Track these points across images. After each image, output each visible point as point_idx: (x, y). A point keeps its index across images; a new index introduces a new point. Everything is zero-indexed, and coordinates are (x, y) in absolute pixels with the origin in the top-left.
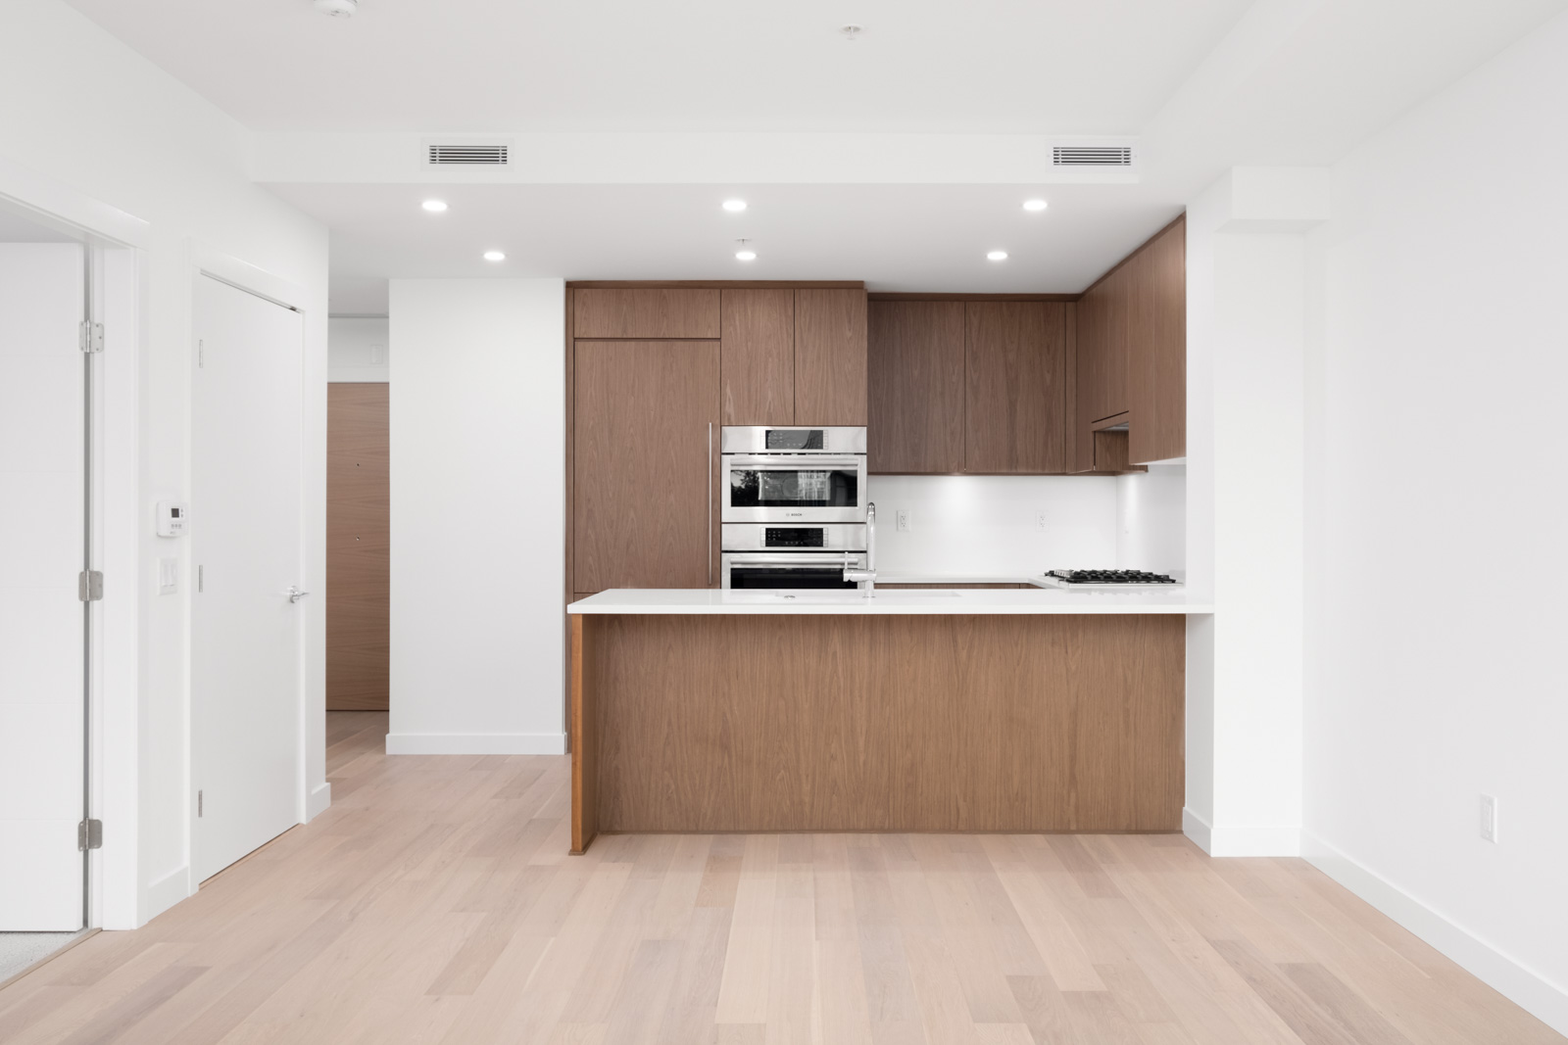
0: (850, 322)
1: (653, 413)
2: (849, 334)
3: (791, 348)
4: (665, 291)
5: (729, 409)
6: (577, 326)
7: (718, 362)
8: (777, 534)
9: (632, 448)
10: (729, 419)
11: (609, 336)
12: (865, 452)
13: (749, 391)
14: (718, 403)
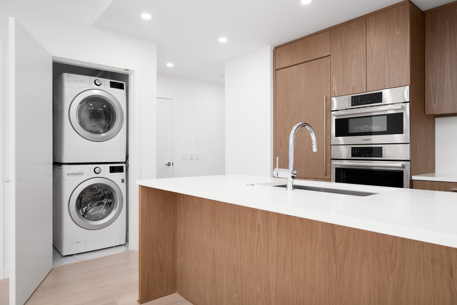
0: (398, 26)
1: (303, 96)
2: (398, 33)
3: (365, 50)
4: (307, 39)
5: (335, 89)
6: (277, 64)
7: (329, 66)
8: (357, 150)
9: (295, 113)
10: (334, 94)
11: (287, 66)
12: (408, 100)
13: (344, 78)
14: (329, 87)
